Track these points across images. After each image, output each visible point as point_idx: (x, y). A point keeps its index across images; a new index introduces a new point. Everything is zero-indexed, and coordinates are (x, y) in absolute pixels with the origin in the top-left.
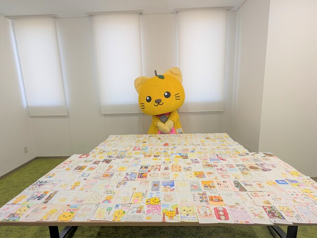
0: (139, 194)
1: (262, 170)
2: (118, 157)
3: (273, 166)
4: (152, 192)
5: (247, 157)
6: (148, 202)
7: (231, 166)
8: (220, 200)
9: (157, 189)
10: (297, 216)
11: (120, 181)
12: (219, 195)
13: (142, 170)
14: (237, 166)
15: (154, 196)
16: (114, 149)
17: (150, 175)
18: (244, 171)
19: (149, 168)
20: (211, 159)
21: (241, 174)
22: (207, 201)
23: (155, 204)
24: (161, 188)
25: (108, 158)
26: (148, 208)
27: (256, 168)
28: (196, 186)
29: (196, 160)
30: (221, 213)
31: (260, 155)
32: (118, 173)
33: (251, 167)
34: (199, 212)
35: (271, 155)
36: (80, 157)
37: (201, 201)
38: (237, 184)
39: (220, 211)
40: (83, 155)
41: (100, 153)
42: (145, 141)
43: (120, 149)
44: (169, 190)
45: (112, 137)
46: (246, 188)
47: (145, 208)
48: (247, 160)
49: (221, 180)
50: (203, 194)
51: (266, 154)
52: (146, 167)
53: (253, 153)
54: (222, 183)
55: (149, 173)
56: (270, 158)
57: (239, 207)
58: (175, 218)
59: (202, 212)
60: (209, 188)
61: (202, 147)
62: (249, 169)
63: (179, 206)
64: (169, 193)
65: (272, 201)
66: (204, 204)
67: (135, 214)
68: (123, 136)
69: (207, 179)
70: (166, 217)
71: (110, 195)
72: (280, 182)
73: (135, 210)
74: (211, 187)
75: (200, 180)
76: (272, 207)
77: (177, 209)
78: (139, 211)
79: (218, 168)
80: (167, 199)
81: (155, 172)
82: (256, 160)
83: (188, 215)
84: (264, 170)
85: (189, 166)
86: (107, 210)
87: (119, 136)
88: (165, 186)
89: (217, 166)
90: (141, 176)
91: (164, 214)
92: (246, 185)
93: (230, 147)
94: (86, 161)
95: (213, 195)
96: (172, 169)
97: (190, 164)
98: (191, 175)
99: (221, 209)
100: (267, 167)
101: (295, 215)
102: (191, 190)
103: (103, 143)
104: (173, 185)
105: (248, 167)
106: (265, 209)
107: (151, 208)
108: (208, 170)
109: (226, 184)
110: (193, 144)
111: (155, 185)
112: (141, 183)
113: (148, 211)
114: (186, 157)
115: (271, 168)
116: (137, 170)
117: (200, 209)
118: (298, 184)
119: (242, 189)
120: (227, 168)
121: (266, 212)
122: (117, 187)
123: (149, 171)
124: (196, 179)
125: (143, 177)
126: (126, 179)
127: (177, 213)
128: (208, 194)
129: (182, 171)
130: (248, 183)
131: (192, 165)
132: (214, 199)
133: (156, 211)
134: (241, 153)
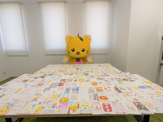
0: (56, 95)
1: (130, 81)
2: (49, 75)
3: (135, 79)
4: (65, 94)
5: (121, 74)
6: (60, 100)
7: (113, 79)
8: (106, 98)
9: (68, 92)
10: (156, 108)
11: (47, 88)
12: (106, 95)
13: (61, 81)
14: (116, 79)
15: (65, 96)
16: (49, 71)
17: (65, 84)
18: (119, 81)
19: (66, 81)
20: (101, 76)
21: (118, 83)
22: (98, 99)
23: (65, 101)
24: (71, 91)
25: (44, 76)
26: (60, 105)
27: (127, 80)
28: (92, 90)
29: (93, 76)
30: (107, 107)
31: (128, 73)
32: (47, 83)
33: (124, 80)
34: (93, 107)
35: (134, 73)
36: (28, 75)
37: (95, 99)
38: (116, 89)
39: (106, 105)
40: (30, 74)
41: (41, 73)
42: (67, 67)
43: (52, 71)
44: (75, 92)
45: (49, 66)
46: (122, 91)
47: (58, 105)
48: (121, 76)
49: (107, 86)
50: (96, 95)
51: (131, 73)
52: (64, 80)
53: (124, 72)
54: (107, 88)
55: (65, 83)
56: (134, 75)
57: (118, 103)
58: (76, 111)
59: (95, 107)
60: (100, 91)
61: (96, 70)
62: (123, 80)
63: (80, 103)
64: (75, 94)
65: (138, 99)
66: (96, 101)
67: (51, 108)
68: (55, 65)
69: (98, 86)
70: (70, 110)
71: (37, 96)
72: (141, 87)
73: (51, 106)
74: (101, 90)
75: (95, 87)
76: (139, 103)
77: (79, 105)
78: (53, 107)
79: (105, 80)
80: (73, 98)
81: (69, 82)
82: (126, 76)
83: (85, 109)
84: (131, 81)
85: (89, 79)
86: (33, 106)
87: (53, 65)
88: (73, 90)
89: (104, 79)
90: (60, 85)
91: (70, 108)
92: (121, 89)
93: (111, 70)
94: (30, 77)
95: (102, 95)
96: (79, 81)
97: (90, 78)
98: (90, 84)
99: (107, 104)
100: (132, 79)
101: (154, 107)
102: (89, 93)
103: (43, 68)
104: (78, 90)
105: (122, 79)
106: (135, 104)
107: (61, 104)
108: (100, 81)
109: (110, 89)
110: (92, 69)
111: (67, 90)
112: (59, 89)
113: (60, 107)
114: (88, 75)
115: (134, 79)
116: (59, 81)
117: (93, 104)
118: (151, 88)
119: (120, 92)
120: (110, 80)
121: (136, 105)
122: (44, 91)
123: (65, 82)
124: (92, 86)
125: (61, 85)
126: (51, 87)
127: (78, 108)
128: (99, 95)
129: (85, 82)
130: (123, 88)
131: (90, 79)
132: (102, 98)
133: (64, 106)
134: (117, 72)
